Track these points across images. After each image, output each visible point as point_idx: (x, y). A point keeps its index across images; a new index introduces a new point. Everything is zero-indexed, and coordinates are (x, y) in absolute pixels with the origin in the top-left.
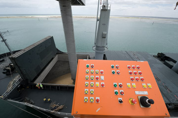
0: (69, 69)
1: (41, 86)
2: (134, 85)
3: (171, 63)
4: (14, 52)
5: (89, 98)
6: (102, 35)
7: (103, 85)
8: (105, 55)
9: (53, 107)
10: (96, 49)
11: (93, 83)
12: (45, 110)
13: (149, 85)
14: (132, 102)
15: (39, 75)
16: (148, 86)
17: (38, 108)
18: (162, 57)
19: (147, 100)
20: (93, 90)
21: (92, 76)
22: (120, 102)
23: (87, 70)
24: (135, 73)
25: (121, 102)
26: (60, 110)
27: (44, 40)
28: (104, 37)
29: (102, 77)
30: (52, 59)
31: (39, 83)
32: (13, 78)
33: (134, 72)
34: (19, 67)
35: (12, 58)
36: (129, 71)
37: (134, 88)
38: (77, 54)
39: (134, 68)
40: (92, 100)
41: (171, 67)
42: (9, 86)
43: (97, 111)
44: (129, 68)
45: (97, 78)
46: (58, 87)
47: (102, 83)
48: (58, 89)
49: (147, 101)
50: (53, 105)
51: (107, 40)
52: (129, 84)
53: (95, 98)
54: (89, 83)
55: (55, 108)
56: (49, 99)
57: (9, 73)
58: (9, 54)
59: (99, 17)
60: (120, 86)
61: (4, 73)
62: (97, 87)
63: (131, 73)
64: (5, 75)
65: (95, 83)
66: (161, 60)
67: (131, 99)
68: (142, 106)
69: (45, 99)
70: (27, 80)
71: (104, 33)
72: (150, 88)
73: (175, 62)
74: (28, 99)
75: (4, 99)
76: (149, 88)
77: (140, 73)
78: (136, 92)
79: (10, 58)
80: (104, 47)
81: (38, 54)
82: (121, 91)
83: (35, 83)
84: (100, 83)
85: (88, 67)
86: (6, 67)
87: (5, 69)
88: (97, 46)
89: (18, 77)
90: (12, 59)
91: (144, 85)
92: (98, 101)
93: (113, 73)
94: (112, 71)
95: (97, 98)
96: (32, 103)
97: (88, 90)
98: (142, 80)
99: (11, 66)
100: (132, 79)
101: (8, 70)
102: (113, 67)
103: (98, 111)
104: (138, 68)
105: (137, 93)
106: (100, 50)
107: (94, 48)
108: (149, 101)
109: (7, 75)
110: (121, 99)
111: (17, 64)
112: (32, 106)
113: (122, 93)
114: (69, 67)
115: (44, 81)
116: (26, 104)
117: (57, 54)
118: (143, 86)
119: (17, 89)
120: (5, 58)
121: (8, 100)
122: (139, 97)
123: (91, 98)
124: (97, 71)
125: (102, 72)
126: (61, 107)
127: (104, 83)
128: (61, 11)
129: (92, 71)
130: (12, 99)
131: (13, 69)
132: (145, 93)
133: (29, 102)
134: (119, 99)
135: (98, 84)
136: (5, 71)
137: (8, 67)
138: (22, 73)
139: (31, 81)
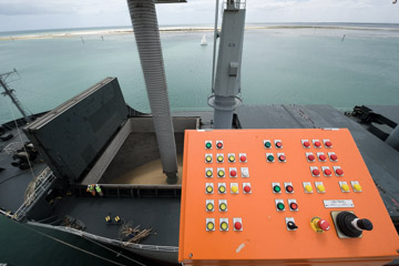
0: (158, 150)
1: (99, 190)
2: (320, 185)
3: (384, 128)
4: (34, 117)
5: (217, 220)
6: (227, 71)
7: (247, 190)
8: (235, 116)
9: (128, 234)
10: (216, 103)
11: (224, 184)
12: (109, 240)
13: (356, 184)
14: (319, 225)
15: (91, 166)
16: (353, 188)
17: (95, 237)
18: (365, 116)
19: (356, 220)
20: (225, 202)
21: (221, 169)
22: (289, 226)
23: (209, 155)
24: (322, 158)
25: (292, 227)
26: (142, 241)
27: (99, 87)
28: (233, 74)
29: (245, 171)
30: (119, 129)
31: (93, 184)
32: (36, 175)
33: (319, 154)
34: (46, 151)
35: (29, 130)
36: (308, 154)
37: (322, 193)
38: (173, 115)
39: (317, 145)
40: (224, 226)
41: (384, 137)
42: (29, 192)
43: (238, 251)
44: (306, 145)
45: (233, 174)
46: (135, 190)
47: (244, 185)
48: (136, 196)
49: (354, 222)
50: (127, 230)
51: (239, 81)
52: (308, 185)
53: (231, 221)
54: (216, 185)
55: (131, 236)
56: (117, 219)
57: (25, 164)
58: (22, 122)
59: (219, 27)
60: (289, 189)
61: (14, 164)
62: (235, 194)
63: (311, 158)
64: (17, 169)
65: (228, 185)
66: (361, 123)
67: (317, 220)
68: (341, 236)
69: (108, 219)
70: (66, 177)
71: (233, 64)
72: (358, 192)
73: (393, 125)
74: (71, 219)
75: (21, 221)
76: (355, 192)
77: (333, 158)
78: (326, 202)
79: (25, 131)
80: (233, 97)
81: (85, 119)
82: (290, 202)
83: (84, 183)
84: (240, 186)
85: (208, 147)
86: (19, 151)
87: (15, 157)
88: (217, 97)
89: (45, 172)
90: (30, 133)
91: (344, 184)
92: (238, 226)
93: (270, 159)
94: (268, 155)
95: (235, 220)
96: (80, 228)
97: (213, 202)
98: (339, 173)
99: (30, 148)
100: (315, 173)
101: (23, 158)
102: (267, 145)
103: (240, 251)
104: (328, 145)
105: (328, 203)
106: (224, 105)
107: (212, 100)
108: (359, 223)
109: (22, 168)
110: (292, 220)
111: (40, 145)
112: (80, 233)
113: (292, 206)
114: (157, 145)
115: (103, 179)
116: (67, 229)
117: (129, 117)
118: (341, 188)
119: (46, 198)
120: (13, 132)
121: (29, 223)
122: (334, 214)
123: (221, 220)
124: (232, 156)
125: (243, 159)
126: (144, 233)
127: (249, 184)
128: (132, 17)
129: (220, 155)
130: (37, 220)
131: (33, 155)
132: (348, 204)
133: (73, 224)
134: (288, 220)
135: (235, 186)
136: (17, 161)
137: (22, 150)
138: (53, 164)
139: (75, 181)
